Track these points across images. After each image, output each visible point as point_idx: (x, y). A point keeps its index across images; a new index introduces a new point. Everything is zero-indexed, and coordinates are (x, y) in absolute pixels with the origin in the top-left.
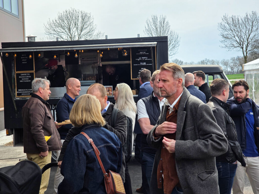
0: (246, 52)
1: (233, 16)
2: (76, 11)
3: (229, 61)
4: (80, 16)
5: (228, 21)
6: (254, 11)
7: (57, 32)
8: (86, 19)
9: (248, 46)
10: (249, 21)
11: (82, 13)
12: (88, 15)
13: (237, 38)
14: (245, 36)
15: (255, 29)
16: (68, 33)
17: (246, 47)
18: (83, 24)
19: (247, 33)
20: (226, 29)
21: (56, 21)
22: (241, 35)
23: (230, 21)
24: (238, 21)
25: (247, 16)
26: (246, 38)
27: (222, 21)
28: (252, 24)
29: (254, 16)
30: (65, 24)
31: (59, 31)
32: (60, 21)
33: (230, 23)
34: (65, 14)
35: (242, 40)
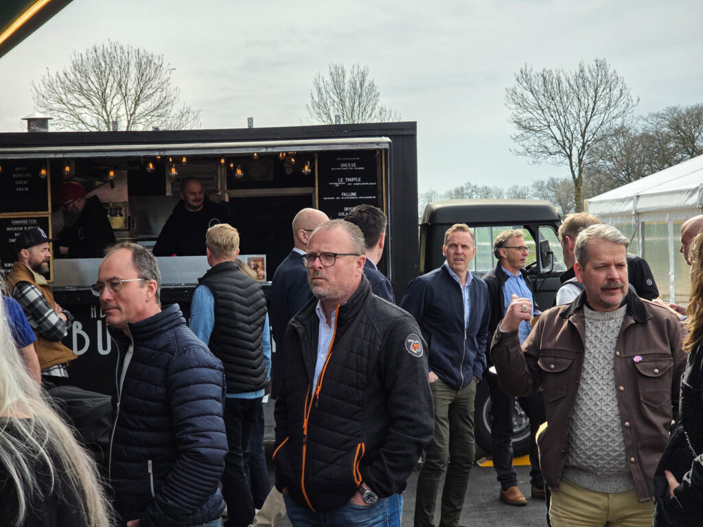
0: (578, 168)
1: (544, 71)
2: (121, 48)
3: (528, 190)
4: (133, 61)
5: (533, 84)
6: (601, 58)
7: (68, 105)
8: (150, 72)
9: (584, 152)
10: (587, 84)
11: (140, 56)
12: (156, 60)
13: (554, 128)
14: (578, 125)
15: (603, 106)
16: (100, 109)
17: (580, 155)
18: (142, 86)
19: (581, 116)
20: (526, 104)
21: (65, 74)
22: (567, 123)
23: (538, 85)
24: (559, 85)
25: (582, 71)
26: (579, 130)
27: (517, 83)
28: (596, 94)
29: (600, 71)
30: (90, 83)
31: (74, 102)
32: (78, 75)
33: (537, 88)
34: (90, 57)
35: (569, 135)
